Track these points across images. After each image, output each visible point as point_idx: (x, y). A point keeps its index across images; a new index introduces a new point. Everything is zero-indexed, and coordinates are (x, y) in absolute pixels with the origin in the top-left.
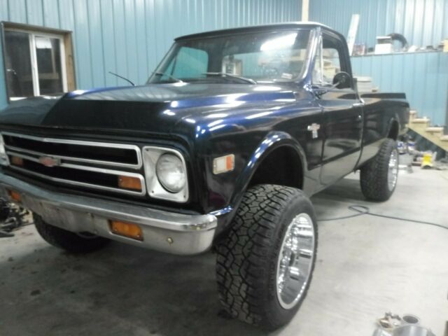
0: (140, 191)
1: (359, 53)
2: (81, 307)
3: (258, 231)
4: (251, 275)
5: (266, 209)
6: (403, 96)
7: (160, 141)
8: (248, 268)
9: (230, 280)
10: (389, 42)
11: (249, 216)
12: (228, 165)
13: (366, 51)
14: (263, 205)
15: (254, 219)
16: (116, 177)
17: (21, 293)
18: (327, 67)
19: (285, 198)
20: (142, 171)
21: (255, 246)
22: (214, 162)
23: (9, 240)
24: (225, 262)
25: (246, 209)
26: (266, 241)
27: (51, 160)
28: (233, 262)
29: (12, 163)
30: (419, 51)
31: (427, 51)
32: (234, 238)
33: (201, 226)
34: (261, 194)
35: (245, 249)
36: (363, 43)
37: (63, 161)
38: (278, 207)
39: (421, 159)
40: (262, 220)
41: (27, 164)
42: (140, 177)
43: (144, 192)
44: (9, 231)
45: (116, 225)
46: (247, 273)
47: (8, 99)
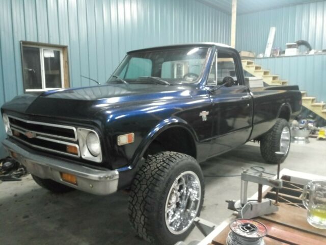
0: (77, 154)
1: (275, 55)
2: (51, 227)
3: (152, 182)
4: (146, 210)
5: (160, 168)
6: (296, 87)
7: (86, 125)
8: (145, 205)
9: (135, 213)
10: (295, 47)
11: (149, 172)
12: (129, 140)
13: (280, 53)
14: (158, 165)
15: (152, 174)
16: (65, 146)
17: (17, 217)
18: (250, 65)
19: (174, 161)
20: (77, 143)
21: (150, 192)
22: (118, 138)
23: (18, 183)
24: (133, 201)
25: (148, 167)
26: (157, 188)
27: (31, 134)
28: (137, 202)
29: (14, 134)
30: (317, 53)
31: (323, 53)
32: (139, 186)
33: (110, 178)
34: (160, 158)
35: (144, 193)
36: (278, 48)
37: (37, 135)
38: (168, 167)
39: (318, 132)
40: (156, 175)
41: (21, 136)
42: (77, 146)
43: (79, 156)
44: (19, 177)
45: (65, 175)
46: (144, 209)
47: (24, 90)
